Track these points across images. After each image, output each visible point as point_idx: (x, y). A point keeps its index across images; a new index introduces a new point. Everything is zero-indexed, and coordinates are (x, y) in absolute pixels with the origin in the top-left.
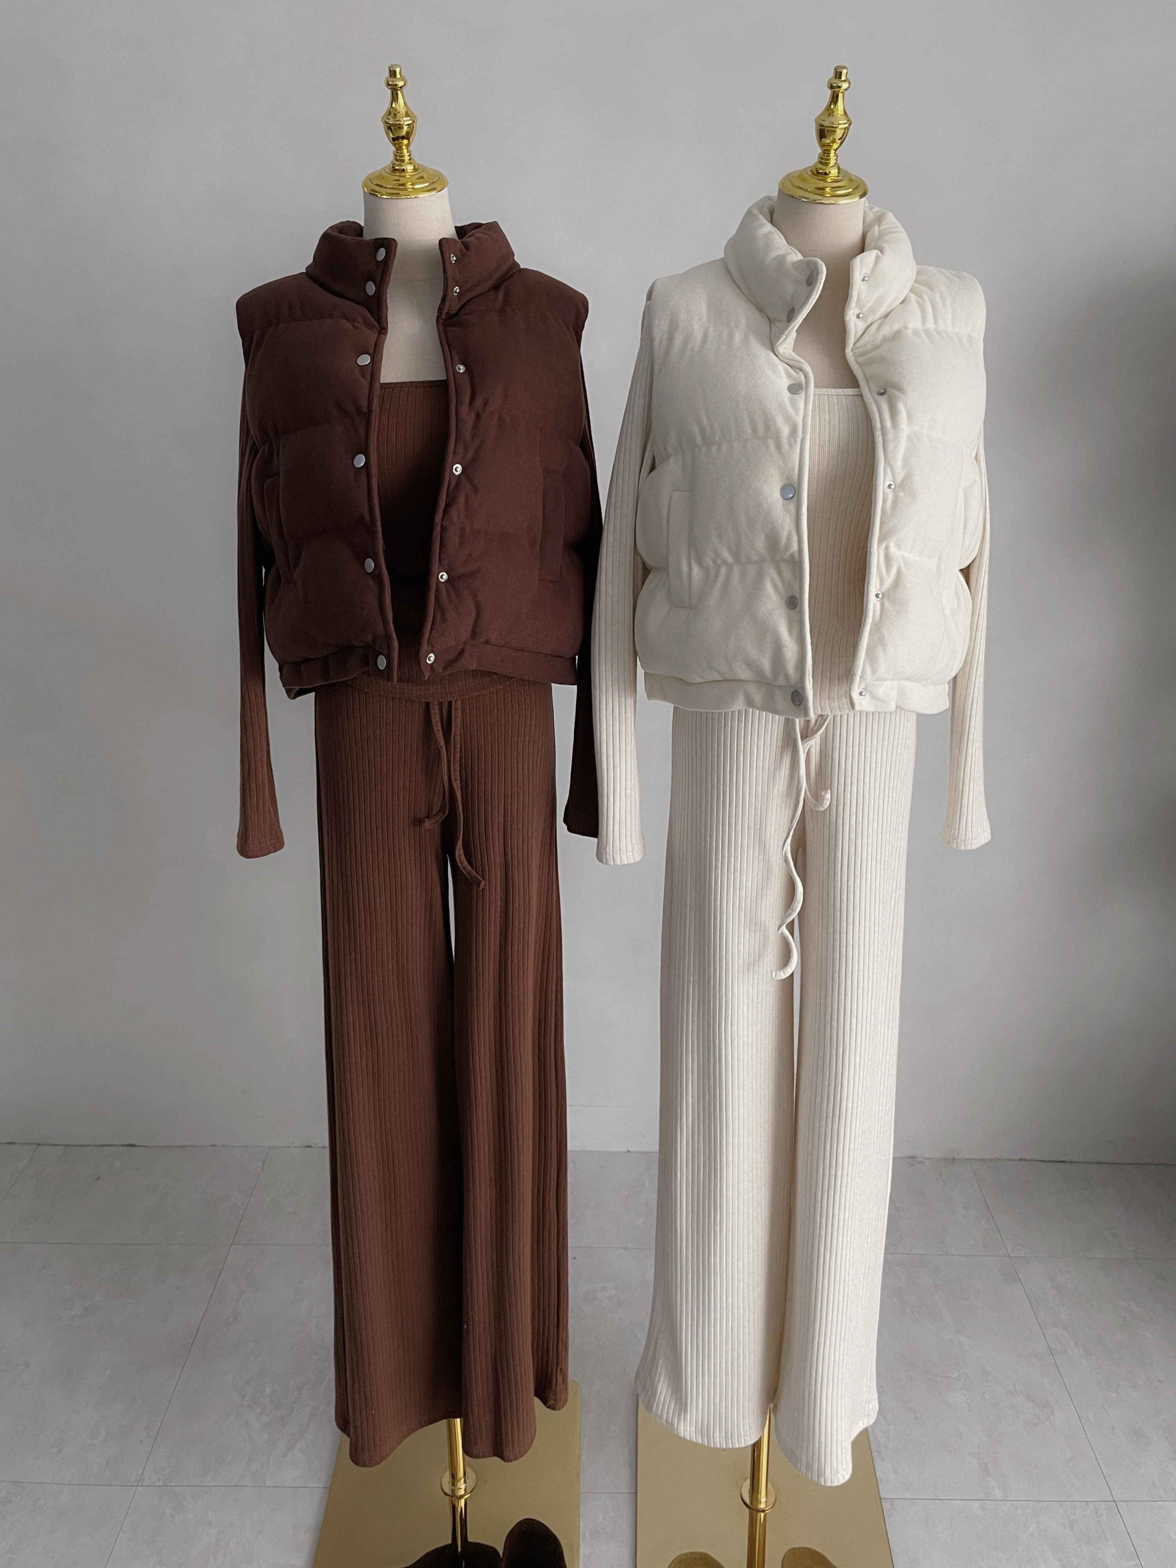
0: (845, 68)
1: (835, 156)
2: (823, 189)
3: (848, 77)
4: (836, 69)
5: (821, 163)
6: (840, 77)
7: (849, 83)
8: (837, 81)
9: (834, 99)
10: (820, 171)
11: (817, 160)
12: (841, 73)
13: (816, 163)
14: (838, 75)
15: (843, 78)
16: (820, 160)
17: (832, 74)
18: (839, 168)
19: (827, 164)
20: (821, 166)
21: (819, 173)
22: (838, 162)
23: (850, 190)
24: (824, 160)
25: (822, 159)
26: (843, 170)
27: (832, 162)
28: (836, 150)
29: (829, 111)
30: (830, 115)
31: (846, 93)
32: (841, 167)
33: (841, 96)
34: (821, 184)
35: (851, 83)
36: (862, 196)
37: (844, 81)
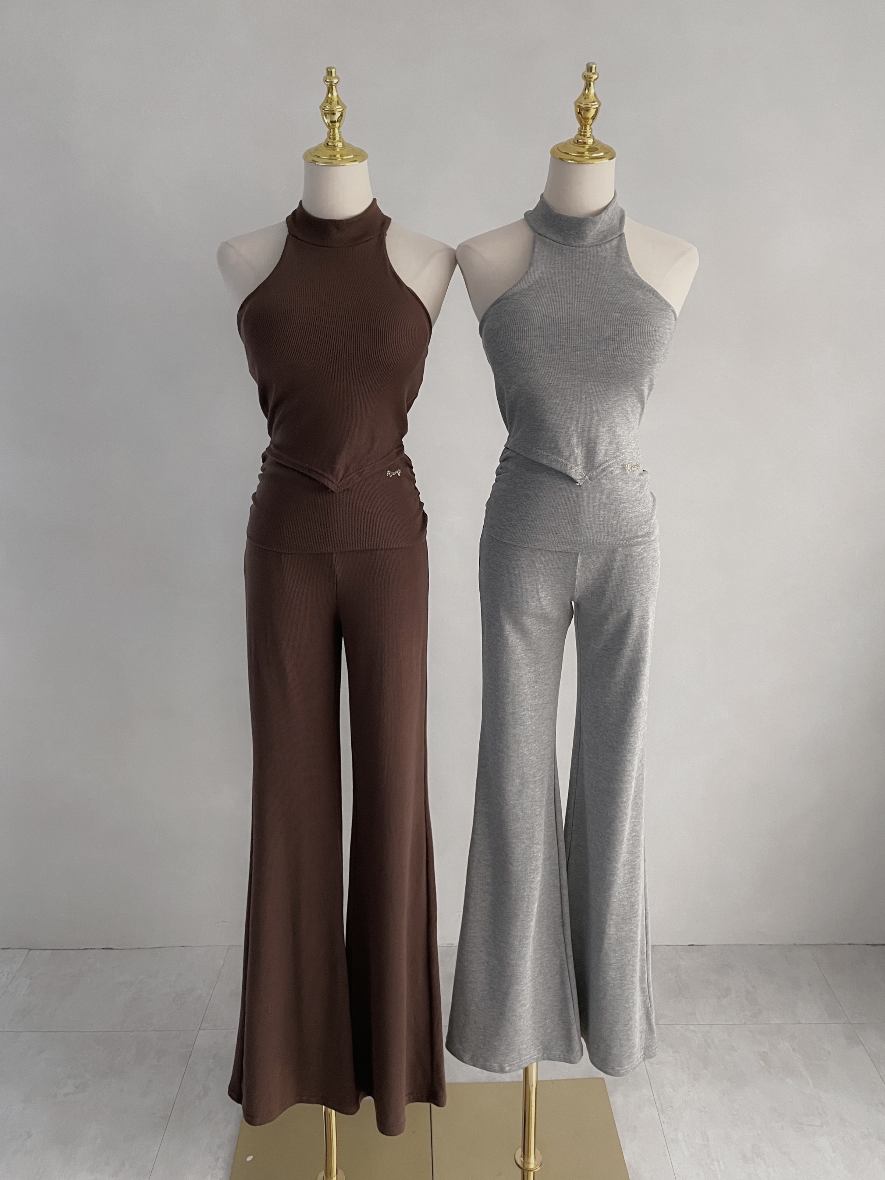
0: (594, 63)
1: (590, 129)
2: (583, 153)
3: (597, 71)
4: (588, 65)
5: (581, 135)
6: (591, 71)
7: (598, 75)
8: (590, 74)
9: (588, 86)
10: (580, 141)
11: (577, 133)
12: (591, 68)
13: (577, 135)
14: (590, 69)
15: (593, 71)
16: (580, 132)
17: (584, 69)
18: (594, 139)
19: (585, 136)
20: (580, 137)
21: (579, 141)
22: (593, 134)
23: (602, 154)
24: (582, 133)
25: (581, 132)
26: (597, 140)
27: (588, 134)
28: (590, 125)
29: (585, 96)
30: (585, 98)
31: (595, 82)
32: (596, 138)
33: (592, 84)
34: (581, 150)
35: (599, 75)
36: (610, 159)
37: (594, 74)
